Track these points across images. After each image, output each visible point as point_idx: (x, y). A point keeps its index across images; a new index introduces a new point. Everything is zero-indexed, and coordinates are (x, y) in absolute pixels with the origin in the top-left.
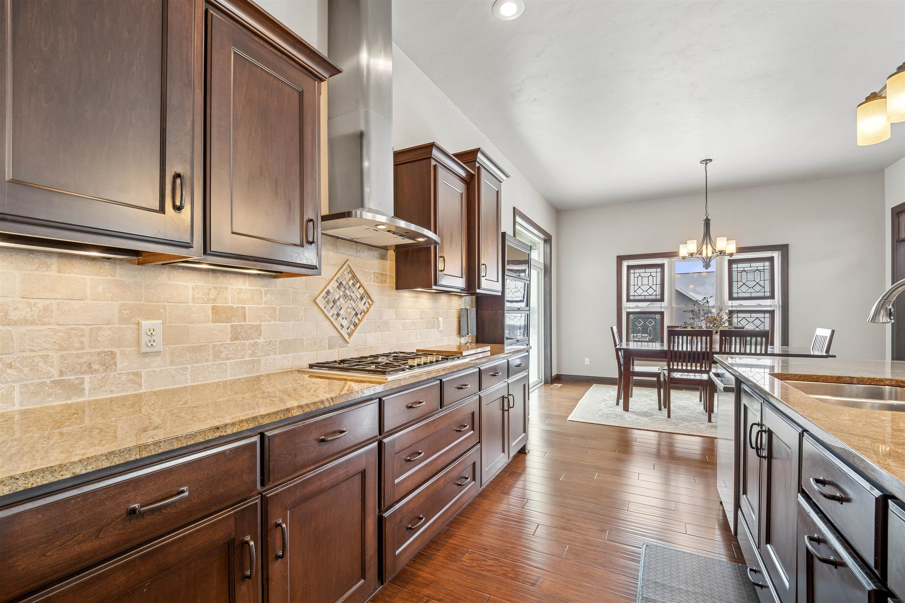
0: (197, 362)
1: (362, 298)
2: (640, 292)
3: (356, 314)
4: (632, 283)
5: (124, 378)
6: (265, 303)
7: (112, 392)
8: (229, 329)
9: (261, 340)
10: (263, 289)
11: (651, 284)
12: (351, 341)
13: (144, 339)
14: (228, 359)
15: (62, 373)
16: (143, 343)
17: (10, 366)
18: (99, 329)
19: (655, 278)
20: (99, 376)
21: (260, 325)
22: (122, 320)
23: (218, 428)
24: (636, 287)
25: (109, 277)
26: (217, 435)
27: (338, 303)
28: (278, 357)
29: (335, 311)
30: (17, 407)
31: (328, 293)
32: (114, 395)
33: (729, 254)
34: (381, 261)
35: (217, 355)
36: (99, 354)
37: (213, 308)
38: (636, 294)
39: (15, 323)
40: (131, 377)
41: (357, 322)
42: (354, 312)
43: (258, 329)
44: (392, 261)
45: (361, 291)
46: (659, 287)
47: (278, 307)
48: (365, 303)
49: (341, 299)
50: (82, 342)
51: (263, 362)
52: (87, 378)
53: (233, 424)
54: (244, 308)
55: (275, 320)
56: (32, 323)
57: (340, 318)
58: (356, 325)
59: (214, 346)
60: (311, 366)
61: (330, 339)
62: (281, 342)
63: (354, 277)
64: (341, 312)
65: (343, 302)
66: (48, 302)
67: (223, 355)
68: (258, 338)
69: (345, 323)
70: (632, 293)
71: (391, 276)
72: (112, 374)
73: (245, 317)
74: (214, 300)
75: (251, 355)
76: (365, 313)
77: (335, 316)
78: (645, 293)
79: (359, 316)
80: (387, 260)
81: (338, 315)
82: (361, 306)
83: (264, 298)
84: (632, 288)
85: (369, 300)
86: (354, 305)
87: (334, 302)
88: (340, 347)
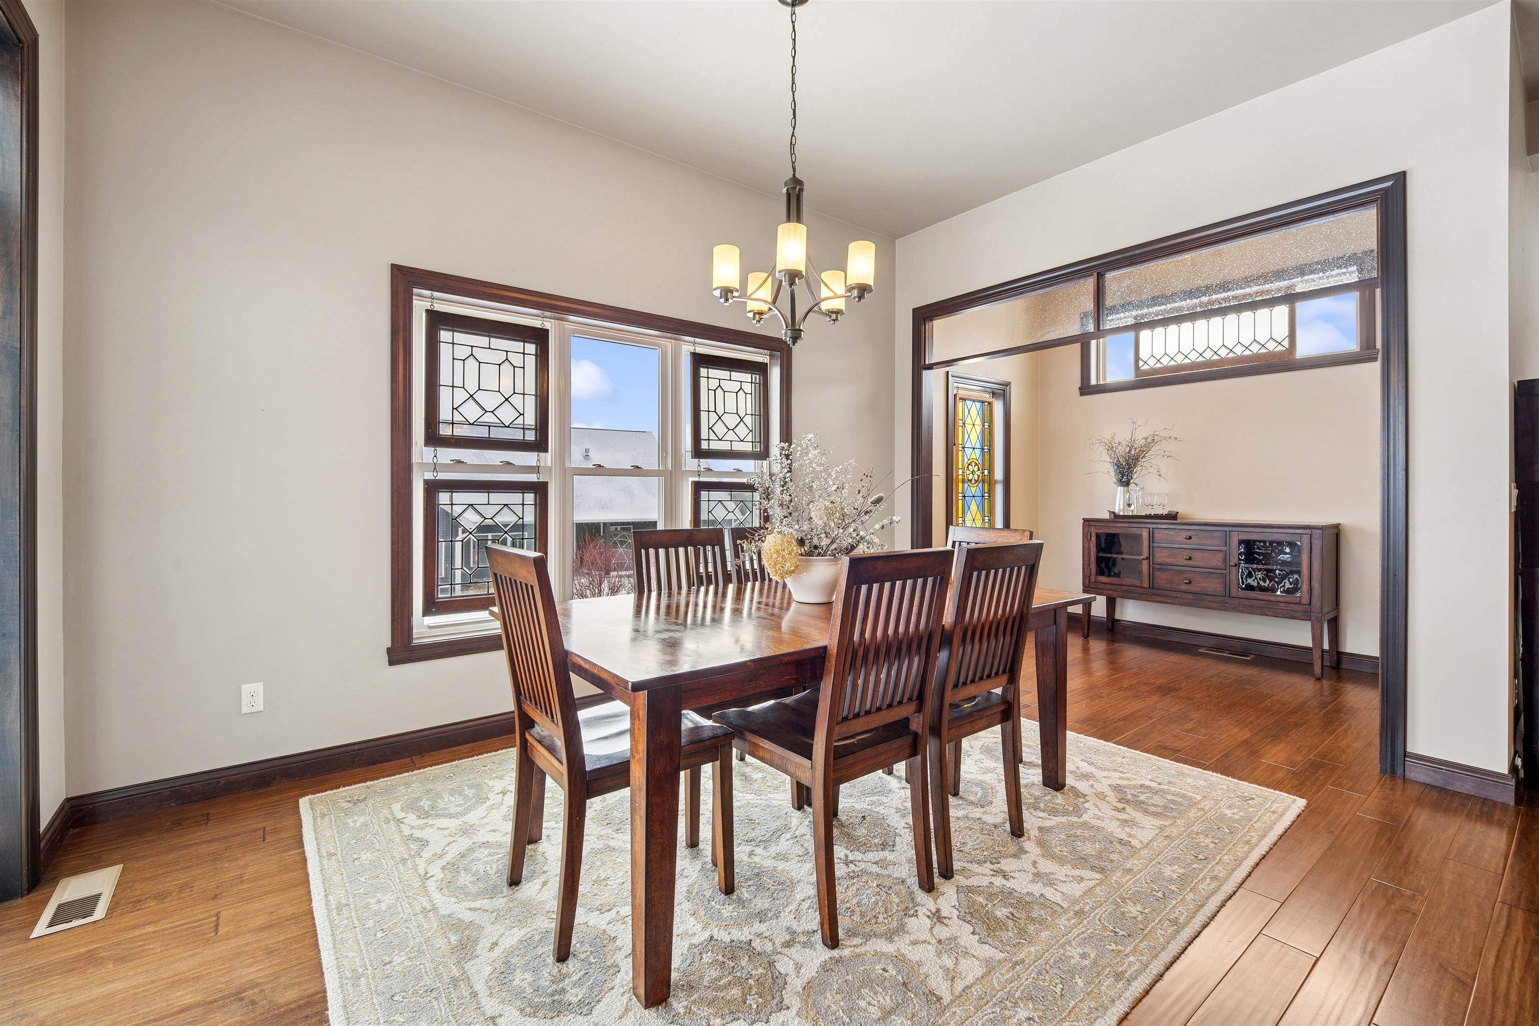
2: (471, 412)
4: (445, 376)
11: (508, 392)
19: (519, 372)
24: (460, 395)
38: (458, 418)
46: (531, 402)
70: (445, 413)
78: (489, 418)
84: (445, 396)
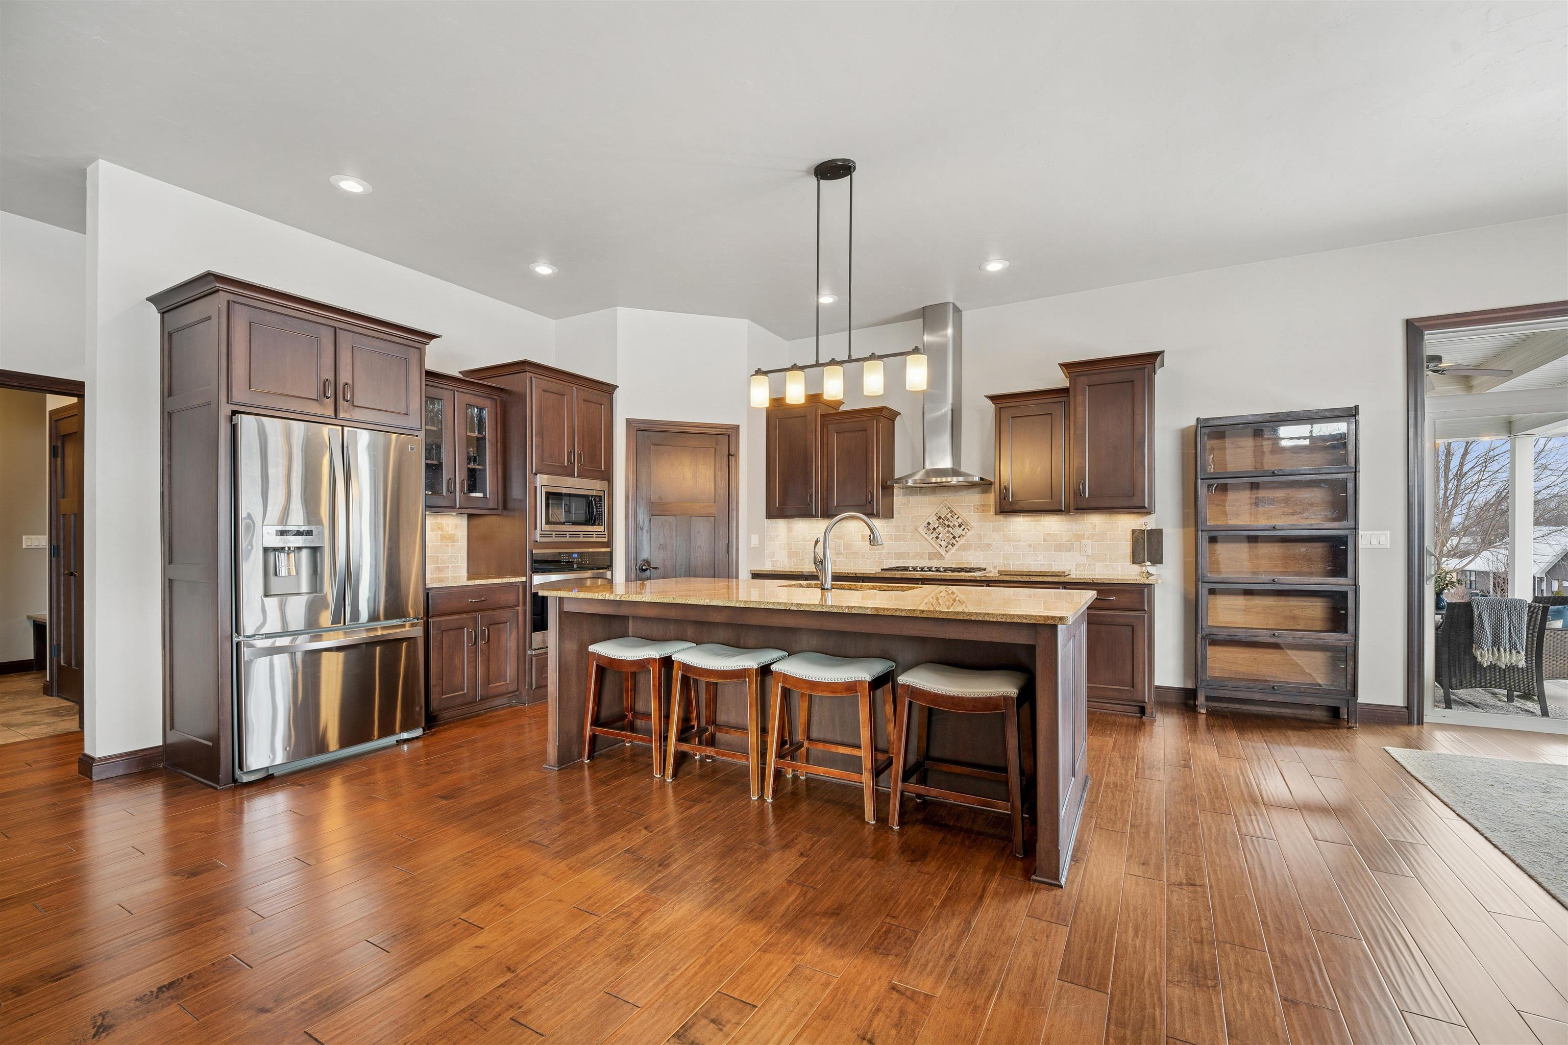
0: (856, 559)
1: (960, 526)
3: (954, 538)
12: (949, 556)
13: (837, 548)
14: (868, 559)
16: (837, 550)
27: (937, 530)
28: (893, 561)
29: (934, 535)
31: (929, 524)
34: (979, 496)
35: (863, 556)
37: (862, 535)
41: (955, 542)
42: (952, 536)
45: (960, 520)
47: (894, 534)
48: (964, 529)
49: (940, 528)
51: (885, 563)
55: (892, 541)
57: (939, 540)
58: (953, 545)
59: (862, 553)
61: (929, 554)
62: (895, 553)
63: (952, 511)
64: (940, 536)
65: (942, 529)
67: (866, 557)
69: (943, 543)
75: (879, 559)
76: (963, 536)
77: (935, 539)
79: (957, 539)
81: (937, 538)
82: (958, 531)
85: (968, 527)
86: (952, 531)
87: (934, 529)
88: (938, 560)
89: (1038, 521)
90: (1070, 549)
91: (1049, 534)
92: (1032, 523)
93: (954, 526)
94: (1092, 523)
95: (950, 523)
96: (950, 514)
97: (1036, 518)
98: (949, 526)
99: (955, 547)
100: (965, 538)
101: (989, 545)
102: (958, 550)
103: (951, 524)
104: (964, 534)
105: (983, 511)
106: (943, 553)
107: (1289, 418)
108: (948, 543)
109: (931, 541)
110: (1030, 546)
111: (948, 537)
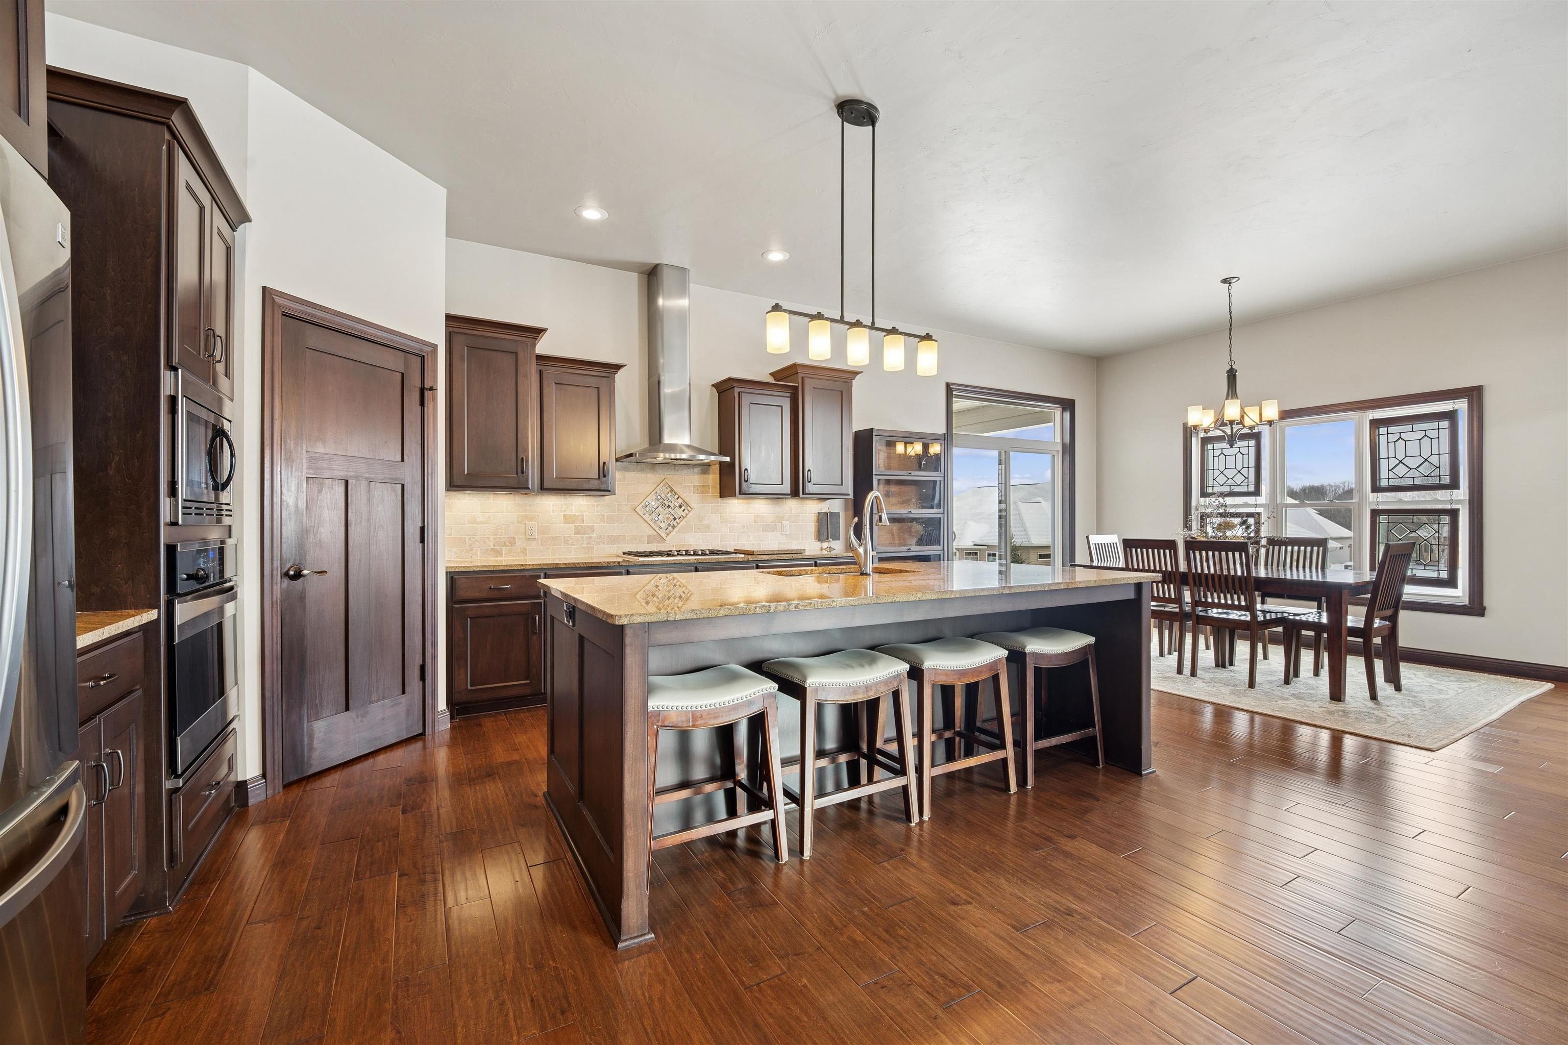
0: (555, 546)
1: (680, 507)
2: (1221, 480)
3: (675, 519)
4: (1209, 465)
5: (519, 550)
6: (597, 512)
7: (514, 556)
8: (574, 528)
9: (594, 535)
10: (595, 504)
11: (1239, 468)
12: (668, 539)
13: (528, 532)
14: (572, 545)
15: (494, 546)
16: (527, 534)
17: (477, 541)
18: (508, 526)
19: (1246, 456)
20: (509, 548)
21: (593, 526)
22: (519, 522)
23: (522, 565)
24: (1216, 473)
25: (513, 502)
26: (522, 568)
27: (656, 511)
29: (654, 516)
30: (479, 558)
31: (647, 504)
32: (514, 558)
33: (1268, 421)
34: (702, 476)
35: (566, 542)
36: (508, 538)
37: (564, 516)
38: (1215, 484)
39: (478, 523)
40: (522, 550)
41: (675, 524)
42: (672, 518)
43: (592, 529)
44: (715, 473)
45: (680, 501)
46: (1252, 471)
47: (606, 515)
48: (684, 510)
49: (659, 508)
50: (502, 532)
51: (595, 549)
52: (504, 548)
53: (529, 565)
54: (583, 515)
55: (604, 522)
56: (484, 523)
57: (658, 522)
58: (674, 527)
59: (564, 537)
60: (624, 553)
61: (649, 537)
62: (608, 537)
63: (672, 490)
64: (659, 517)
65: (661, 510)
66: (489, 514)
67: (570, 542)
68: (592, 534)
69: (663, 525)
70: (1209, 483)
71: (714, 487)
72: (514, 548)
73: (583, 521)
74: (564, 511)
75: (587, 544)
76: (684, 518)
77: (654, 520)
78: (1230, 482)
79: (677, 520)
80: (709, 474)
81: (657, 519)
82: (680, 512)
83: (596, 509)
84: (1209, 474)
85: (688, 508)
86: (672, 512)
87: (653, 510)
88: (658, 543)
89: (750, 503)
90: (774, 530)
91: (758, 516)
92: (745, 506)
93: (675, 506)
94: (789, 507)
95: (670, 504)
96: (670, 494)
97: (749, 501)
98: (669, 506)
99: (676, 529)
100: (685, 519)
101: (708, 527)
102: (679, 532)
103: (672, 505)
104: (684, 515)
105: (703, 492)
106: (664, 535)
107: (917, 437)
108: (669, 525)
109: (650, 523)
110: (744, 527)
111: (668, 518)
